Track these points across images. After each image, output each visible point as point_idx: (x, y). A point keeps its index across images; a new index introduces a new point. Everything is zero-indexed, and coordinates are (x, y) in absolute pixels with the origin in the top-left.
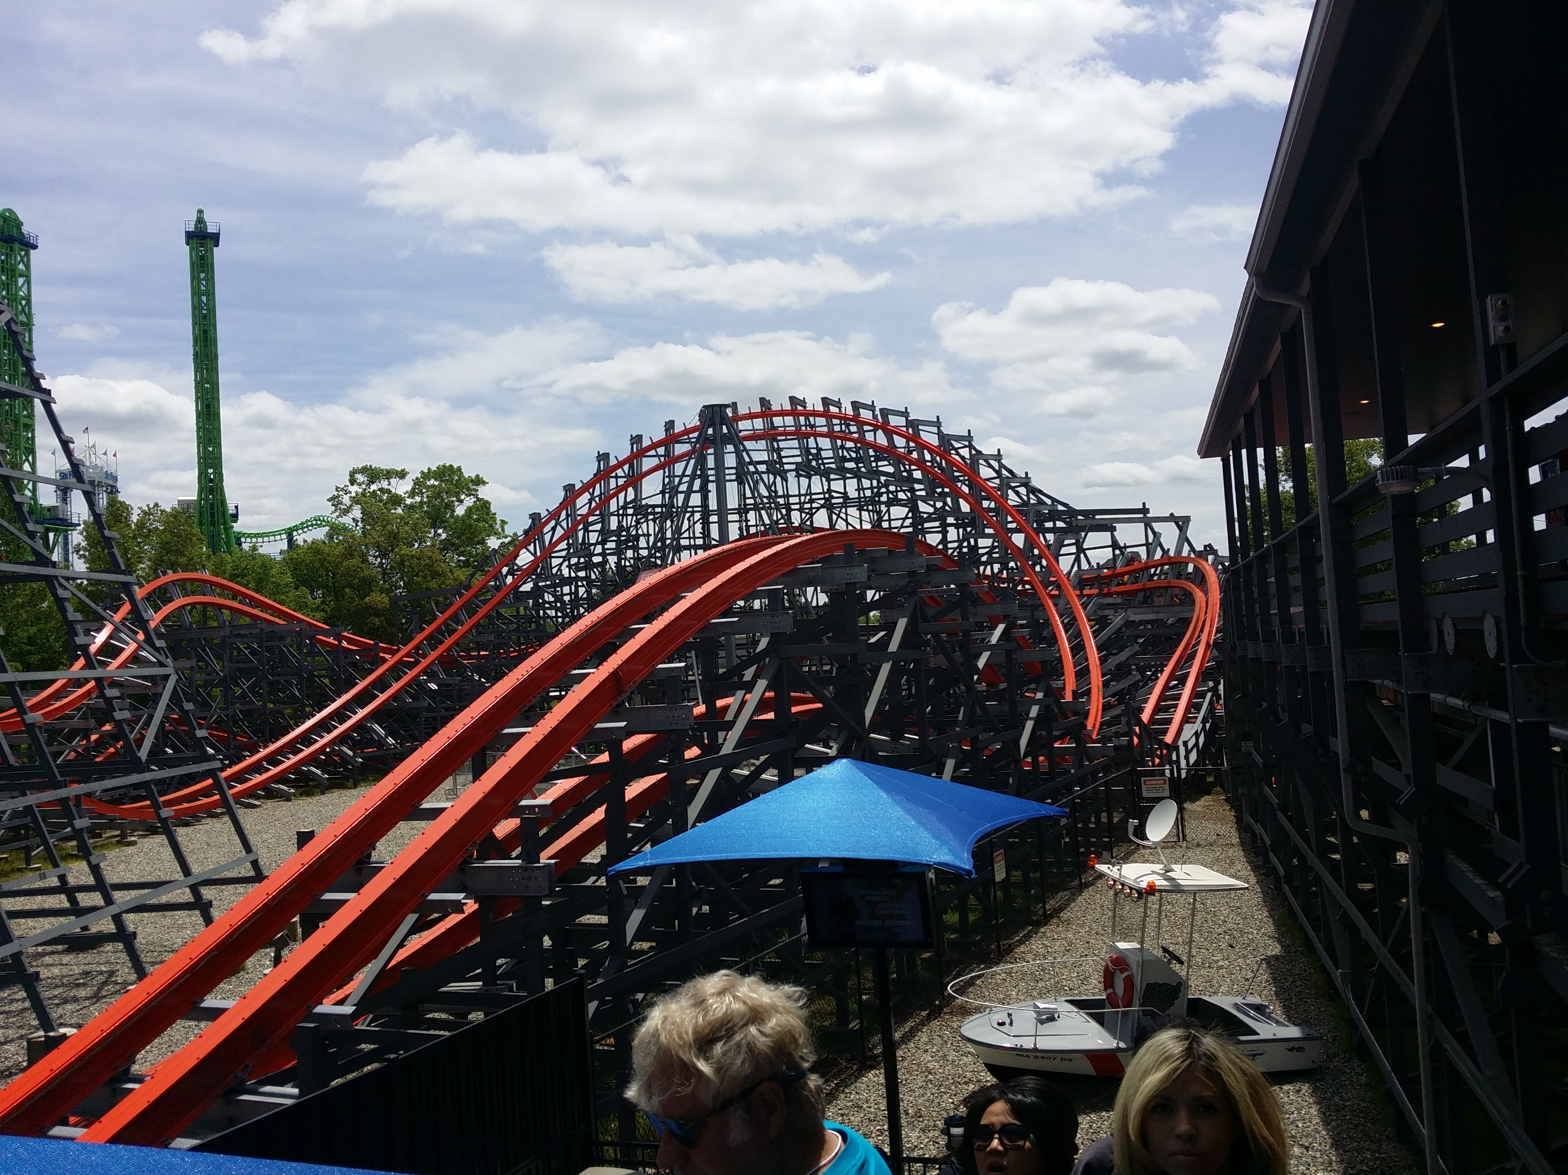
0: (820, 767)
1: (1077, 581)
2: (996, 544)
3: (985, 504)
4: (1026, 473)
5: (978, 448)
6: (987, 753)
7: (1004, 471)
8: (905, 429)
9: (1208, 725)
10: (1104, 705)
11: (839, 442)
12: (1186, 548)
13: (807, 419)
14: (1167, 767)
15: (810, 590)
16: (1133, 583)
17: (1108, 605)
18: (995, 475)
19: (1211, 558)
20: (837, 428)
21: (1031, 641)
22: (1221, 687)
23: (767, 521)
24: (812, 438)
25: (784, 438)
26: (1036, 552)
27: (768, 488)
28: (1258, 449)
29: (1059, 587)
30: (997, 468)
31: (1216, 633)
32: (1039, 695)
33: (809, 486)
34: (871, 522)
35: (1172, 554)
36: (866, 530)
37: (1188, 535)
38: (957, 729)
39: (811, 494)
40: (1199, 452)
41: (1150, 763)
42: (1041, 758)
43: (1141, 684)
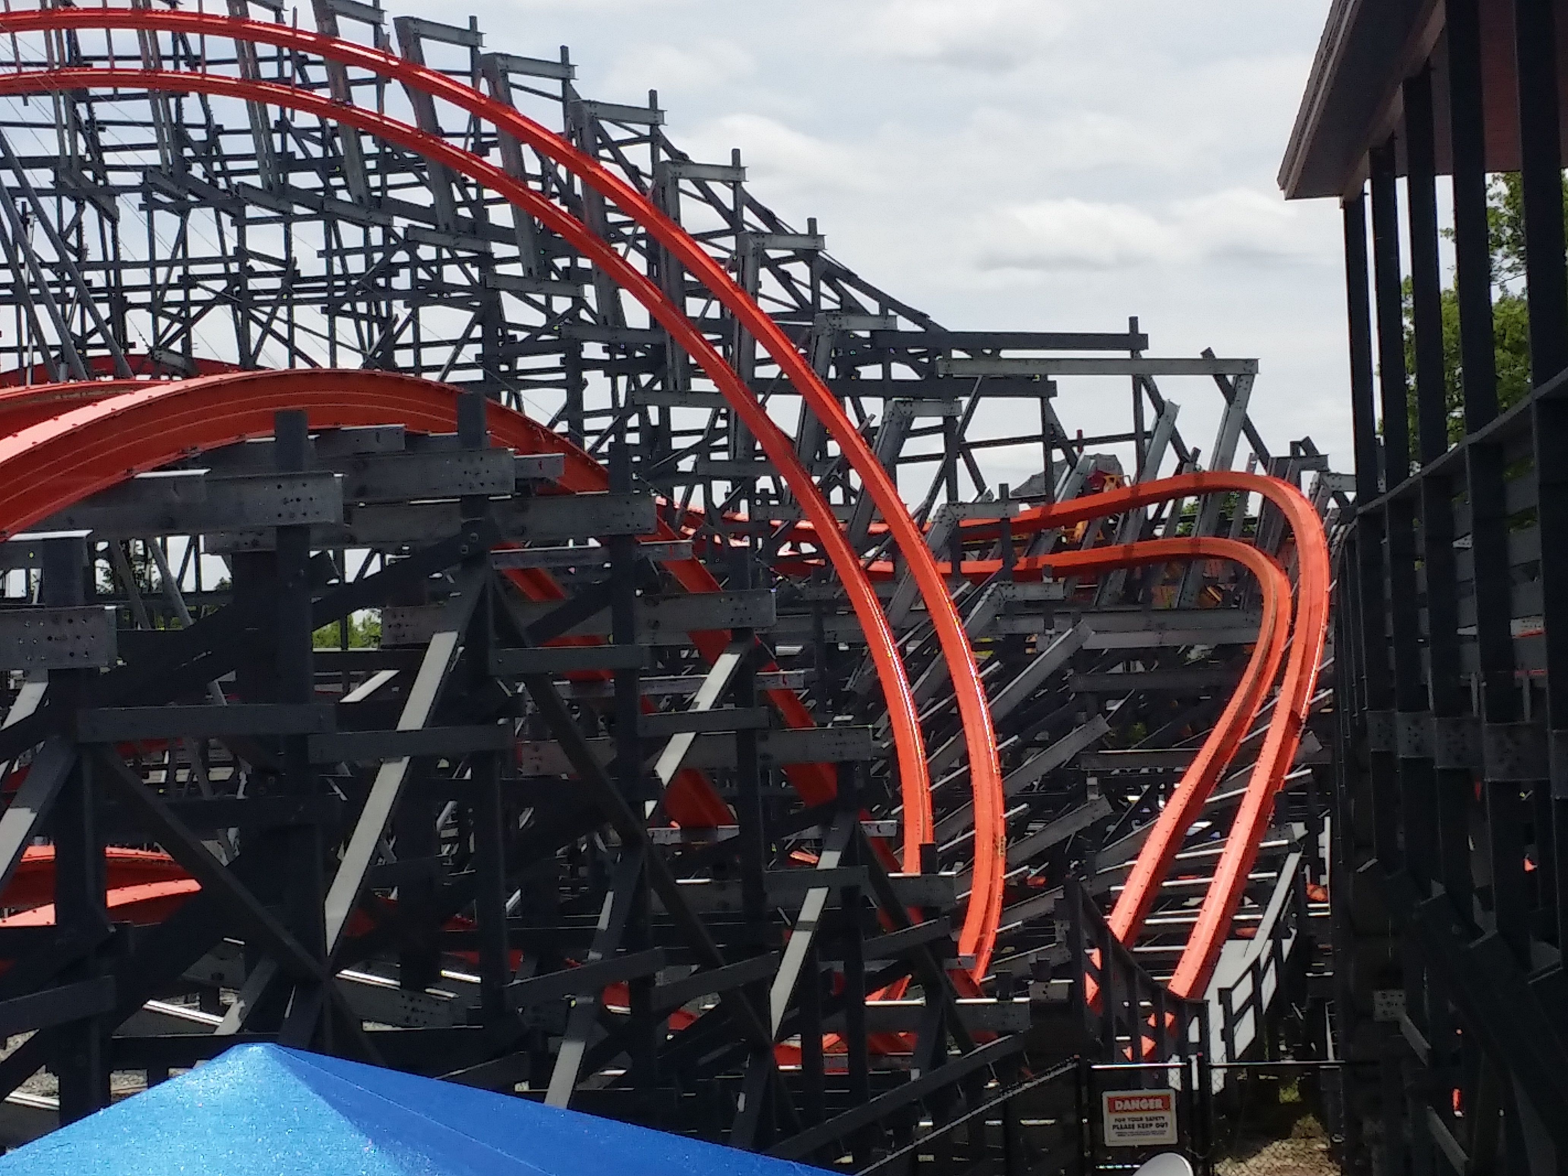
0: (190, 1066)
1: (944, 534)
2: (721, 424)
3: (694, 306)
4: (812, 222)
5: (679, 145)
6: (677, 1023)
7: (748, 215)
8: (467, 81)
9: (1287, 945)
10: (1008, 889)
11: (274, 112)
12: (1244, 448)
13: (179, 38)
14: (1175, 1061)
15: (177, 545)
16: (1097, 545)
17: (1028, 603)
18: (725, 226)
19: (1308, 477)
20: (268, 70)
21: (811, 703)
22: (1325, 838)
23: (52, 337)
24: (194, 96)
25: (109, 91)
26: (834, 448)
27: (58, 239)
28: (1438, 179)
29: (894, 551)
30: (730, 206)
31: (1317, 688)
32: (829, 860)
33: (182, 239)
34: (362, 350)
35: (1204, 462)
36: (346, 374)
37: (1250, 412)
38: (593, 955)
39: (187, 262)
40: (1283, 182)
41: (1128, 1052)
42: (828, 1039)
43: (1111, 828)
